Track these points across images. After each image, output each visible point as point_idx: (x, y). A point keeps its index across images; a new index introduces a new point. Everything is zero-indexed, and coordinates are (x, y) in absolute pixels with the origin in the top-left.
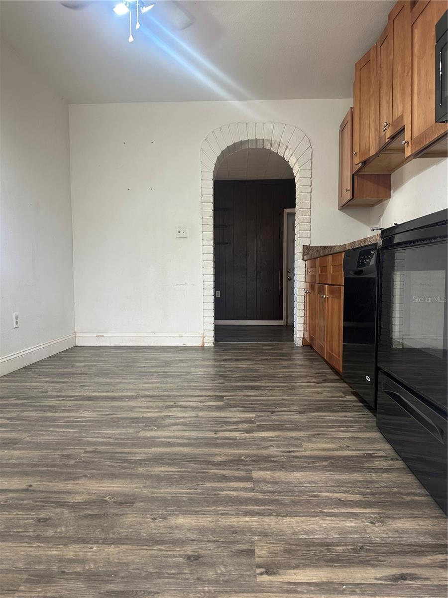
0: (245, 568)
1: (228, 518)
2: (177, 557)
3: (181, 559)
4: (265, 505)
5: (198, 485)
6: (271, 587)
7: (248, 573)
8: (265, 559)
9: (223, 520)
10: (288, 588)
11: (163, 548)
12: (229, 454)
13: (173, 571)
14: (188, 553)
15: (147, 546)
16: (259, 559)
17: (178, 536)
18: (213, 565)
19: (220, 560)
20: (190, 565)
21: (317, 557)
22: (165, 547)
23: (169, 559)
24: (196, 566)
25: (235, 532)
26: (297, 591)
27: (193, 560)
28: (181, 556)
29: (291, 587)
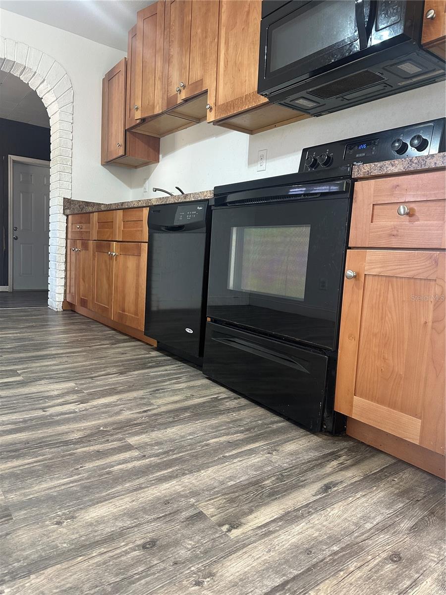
0: (210, 532)
1: (146, 491)
2: (129, 553)
3: (136, 553)
4: (170, 467)
5: (77, 469)
6: (248, 538)
7: (217, 535)
8: (219, 515)
9: (142, 495)
10: (262, 532)
11: (103, 550)
12: (82, 428)
13: (141, 569)
14: (139, 542)
15: (80, 556)
16: (214, 518)
17: (108, 530)
18: (177, 543)
19: (179, 535)
20: (153, 554)
21: (259, 496)
22: (105, 547)
23: (123, 558)
24: (160, 552)
25: (167, 503)
26: (271, 531)
27: (151, 547)
28: (133, 550)
29: (264, 530)
